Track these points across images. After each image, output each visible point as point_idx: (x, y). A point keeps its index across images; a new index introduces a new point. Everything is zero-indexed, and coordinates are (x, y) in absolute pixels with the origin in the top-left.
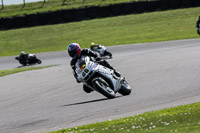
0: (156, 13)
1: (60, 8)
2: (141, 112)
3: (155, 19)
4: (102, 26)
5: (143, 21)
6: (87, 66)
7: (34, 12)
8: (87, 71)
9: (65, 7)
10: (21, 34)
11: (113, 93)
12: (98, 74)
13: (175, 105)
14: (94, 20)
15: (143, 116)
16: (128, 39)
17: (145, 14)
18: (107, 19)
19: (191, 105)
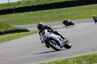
4: (87, 9)
6: (46, 34)
7: (54, 2)
8: (45, 37)
10: (47, 13)
11: (59, 48)
12: (51, 38)
18: (89, 6)
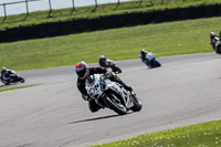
0: (151, 26)
1: (45, 21)
2: (135, 135)
3: (150, 32)
4: (92, 40)
5: (136, 35)
7: (17, 25)
9: (50, 20)
13: (172, 127)
14: (82, 34)
15: (137, 140)
16: (121, 55)
17: (139, 27)
18: (97, 33)
19: (190, 127)
